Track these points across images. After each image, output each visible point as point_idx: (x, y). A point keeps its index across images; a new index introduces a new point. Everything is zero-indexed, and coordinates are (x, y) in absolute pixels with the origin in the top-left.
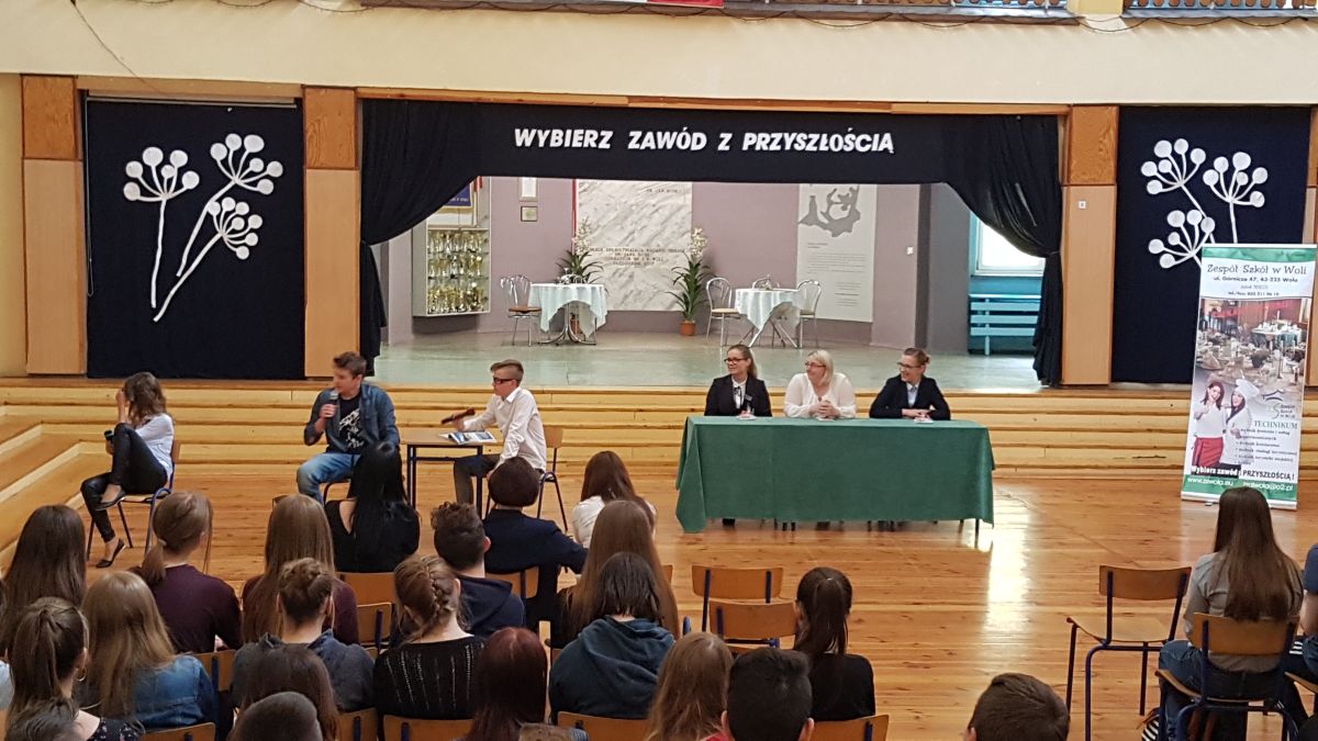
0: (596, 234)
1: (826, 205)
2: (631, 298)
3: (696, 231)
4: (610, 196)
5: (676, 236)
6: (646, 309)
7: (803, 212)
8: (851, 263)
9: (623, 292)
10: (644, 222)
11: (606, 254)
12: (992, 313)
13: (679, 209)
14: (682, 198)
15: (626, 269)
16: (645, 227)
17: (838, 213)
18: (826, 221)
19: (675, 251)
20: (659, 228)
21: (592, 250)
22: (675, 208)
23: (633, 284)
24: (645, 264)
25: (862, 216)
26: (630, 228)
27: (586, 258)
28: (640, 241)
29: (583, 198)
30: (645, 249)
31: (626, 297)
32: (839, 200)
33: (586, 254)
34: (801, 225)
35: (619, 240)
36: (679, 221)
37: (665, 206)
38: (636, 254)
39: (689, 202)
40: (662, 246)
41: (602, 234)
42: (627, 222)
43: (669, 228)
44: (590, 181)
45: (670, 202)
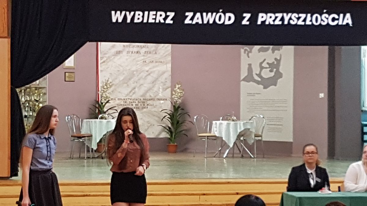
0: (112, 89)
3: (177, 86)
4: (119, 65)
5: (161, 90)
8: (276, 105)
10: (141, 82)
11: (118, 102)
13: (164, 73)
14: (165, 66)
16: (142, 85)
17: (267, 74)
19: (161, 100)
20: (151, 85)
21: (112, 99)
22: (160, 73)
24: (143, 108)
26: (133, 85)
27: (107, 104)
28: (139, 93)
29: (104, 67)
30: (142, 99)
33: (108, 102)
35: (126, 93)
36: (163, 80)
37: (154, 71)
38: (137, 102)
39: (170, 69)
40: (153, 96)
41: (115, 90)
42: (131, 82)
43: (157, 86)
44: (107, 56)
45: (158, 68)
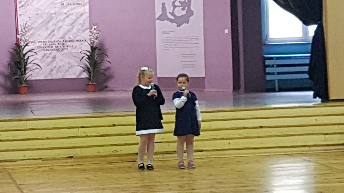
0: (31, 32)
1: (172, 8)
2: (55, 71)
3: (94, 27)
4: (38, 9)
5: (81, 31)
6: (64, 77)
7: (158, 13)
9: (50, 67)
10: (60, 24)
11: (38, 44)
12: (278, 66)
13: (82, 15)
14: (83, 8)
15: (50, 54)
16: (61, 27)
17: (179, 12)
18: (173, 18)
19: (81, 41)
20: (70, 27)
21: (32, 42)
22: (79, 15)
23: (55, 62)
24: (63, 50)
25: (194, 13)
26: (52, 28)
28: (58, 35)
29: (22, 11)
30: (61, 40)
31: (52, 70)
32: (180, 5)
33: (27, 45)
34: (157, 21)
35: (45, 35)
37: (72, 14)
38: (56, 43)
39: (87, 11)
41: (34, 32)
42: (50, 24)
43: (76, 27)
44: (25, 0)
45: (76, 10)
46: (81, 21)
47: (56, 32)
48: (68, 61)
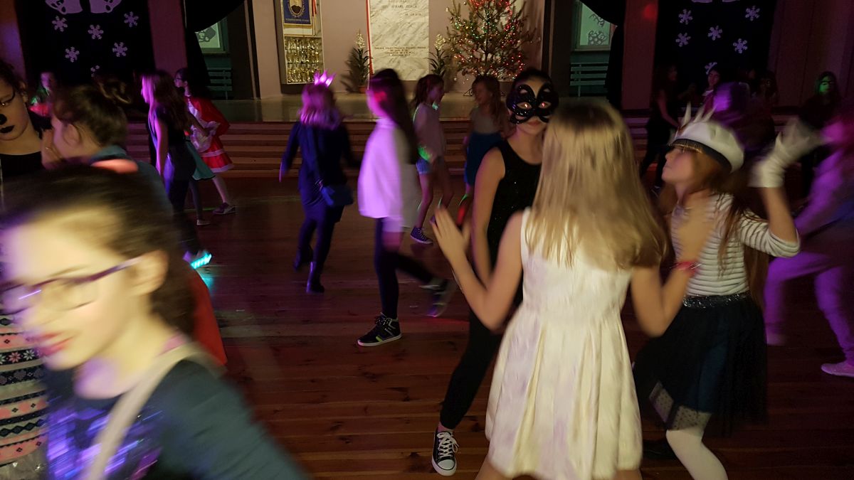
4: (386, 18)
5: (421, 39)
12: (583, 72)
14: (423, 18)
16: (405, 35)
19: (421, 48)
20: (412, 35)
21: (378, 48)
22: (420, 24)
23: (400, 66)
24: (406, 56)
28: (402, 43)
29: (373, 20)
30: (405, 47)
35: (392, 43)
37: (415, 23)
38: (401, 50)
39: (427, 20)
40: (414, 45)
41: (383, 40)
42: (396, 33)
43: (417, 35)
44: (376, 10)
45: (418, 21)
46: (422, 30)
47: (400, 39)
48: (409, 65)
